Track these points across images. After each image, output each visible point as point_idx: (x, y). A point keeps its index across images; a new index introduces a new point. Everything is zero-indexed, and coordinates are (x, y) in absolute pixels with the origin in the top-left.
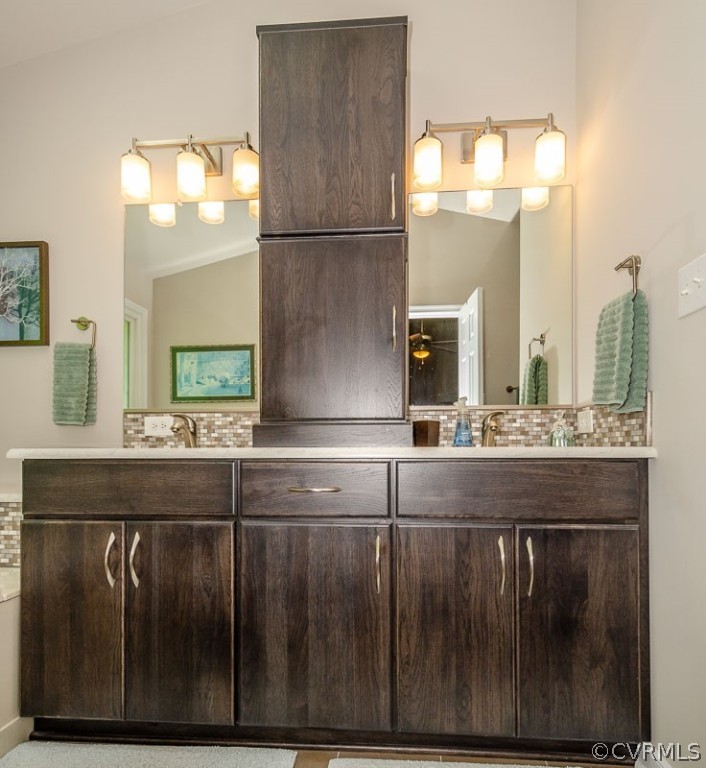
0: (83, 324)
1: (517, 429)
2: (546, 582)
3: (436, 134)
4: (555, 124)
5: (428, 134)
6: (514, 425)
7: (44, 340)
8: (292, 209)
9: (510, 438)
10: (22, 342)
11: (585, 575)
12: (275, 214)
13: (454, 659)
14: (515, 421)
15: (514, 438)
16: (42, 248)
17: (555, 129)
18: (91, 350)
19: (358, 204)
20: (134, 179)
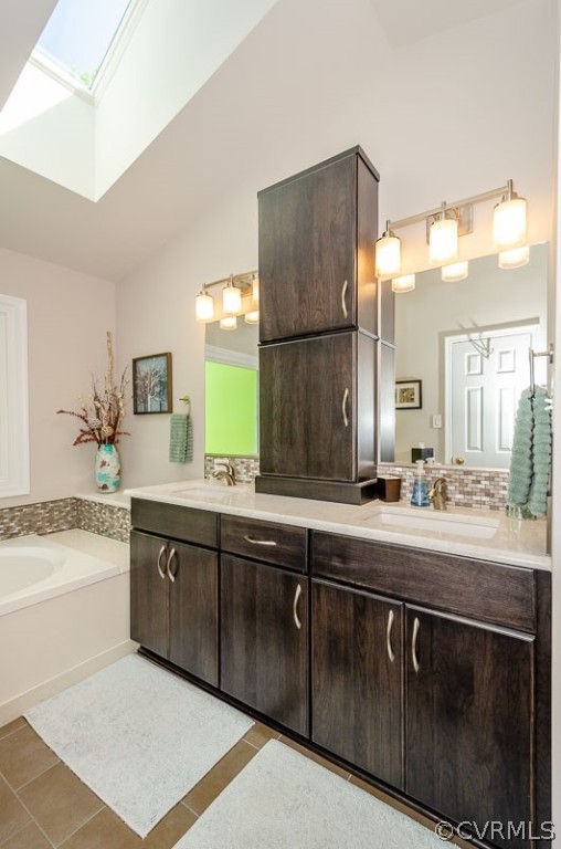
0: (186, 400)
1: (482, 490)
2: (432, 665)
3: (395, 232)
4: (515, 190)
5: (388, 233)
6: (479, 486)
7: (170, 411)
8: (278, 321)
9: (475, 498)
10: (161, 412)
11: (471, 669)
12: (267, 326)
13: (352, 702)
14: (479, 482)
15: (478, 498)
16: (168, 356)
17: (514, 196)
18: (188, 417)
19: (320, 310)
20: (204, 309)
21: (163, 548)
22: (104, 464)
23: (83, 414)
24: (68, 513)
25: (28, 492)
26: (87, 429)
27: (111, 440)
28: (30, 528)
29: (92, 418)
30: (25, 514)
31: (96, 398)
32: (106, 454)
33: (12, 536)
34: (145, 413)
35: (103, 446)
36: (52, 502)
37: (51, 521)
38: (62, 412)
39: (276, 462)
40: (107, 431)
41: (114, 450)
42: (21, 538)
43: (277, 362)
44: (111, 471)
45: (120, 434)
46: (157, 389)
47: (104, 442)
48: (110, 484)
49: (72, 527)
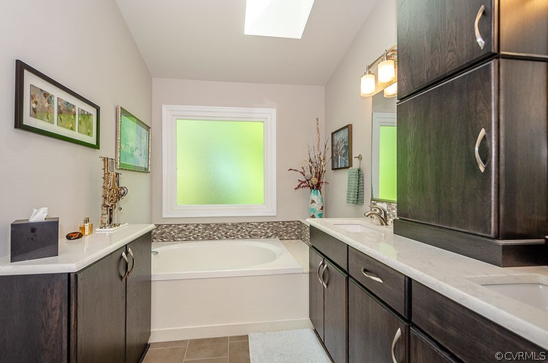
0: (360, 158)
7: (350, 166)
8: (412, 76)
10: (345, 167)
16: (350, 127)
18: (359, 170)
19: (452, 50)
21: (321, 262)
22: (313, 202)
23: (302, 171)
24: (296, 230)
25: (275, 215)
26: (304, 180)
27: (318, 187)
28: (277, 234)
29: (308, 173)
30: (274, 226)
31: (310, 160)
32: (315, 196)
33: (268, 237)
34: (338, 169)
35: (313, 190)
36: (288, 222)
37: (287, 233)
38: (291, 169)
39: (409, 207)
40: (314, 181)
41: (319, 193)
42: (272, 239)
43: (411, 115)
44: (317, 206)
45: (322, 183)
46: (343, 152)
47: (313, 188)
48: (316, 215)
49: (298, 238)
